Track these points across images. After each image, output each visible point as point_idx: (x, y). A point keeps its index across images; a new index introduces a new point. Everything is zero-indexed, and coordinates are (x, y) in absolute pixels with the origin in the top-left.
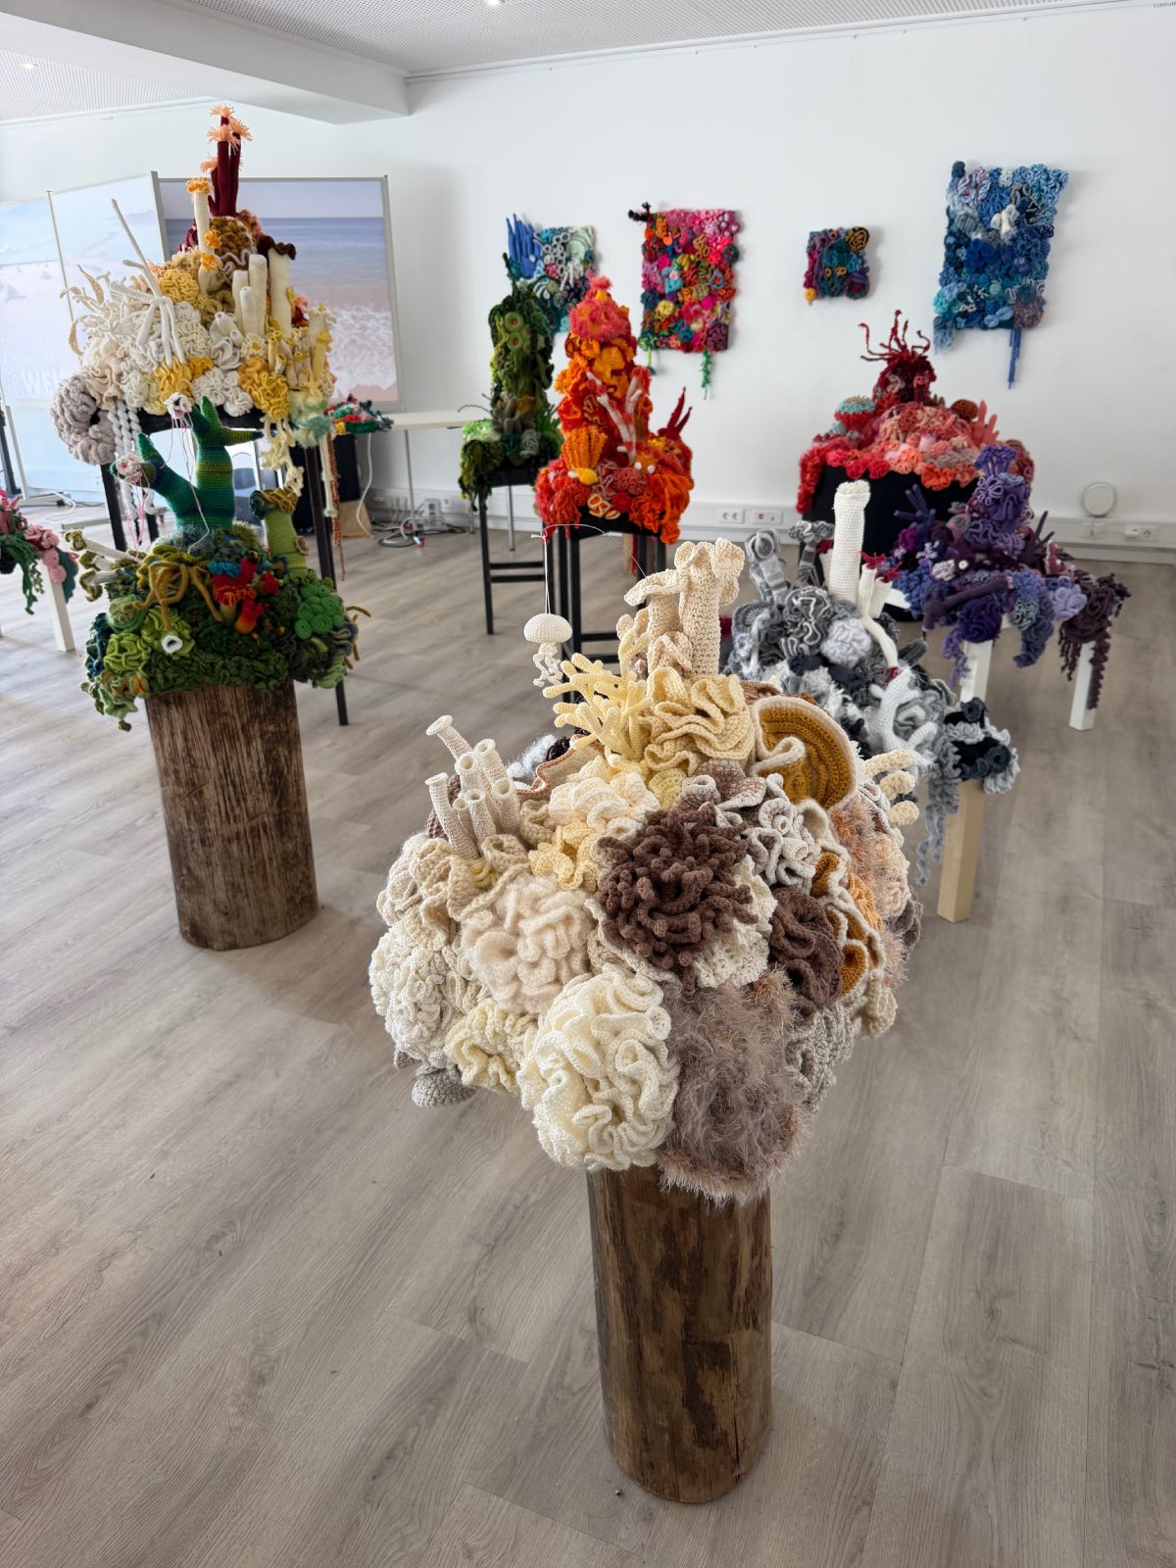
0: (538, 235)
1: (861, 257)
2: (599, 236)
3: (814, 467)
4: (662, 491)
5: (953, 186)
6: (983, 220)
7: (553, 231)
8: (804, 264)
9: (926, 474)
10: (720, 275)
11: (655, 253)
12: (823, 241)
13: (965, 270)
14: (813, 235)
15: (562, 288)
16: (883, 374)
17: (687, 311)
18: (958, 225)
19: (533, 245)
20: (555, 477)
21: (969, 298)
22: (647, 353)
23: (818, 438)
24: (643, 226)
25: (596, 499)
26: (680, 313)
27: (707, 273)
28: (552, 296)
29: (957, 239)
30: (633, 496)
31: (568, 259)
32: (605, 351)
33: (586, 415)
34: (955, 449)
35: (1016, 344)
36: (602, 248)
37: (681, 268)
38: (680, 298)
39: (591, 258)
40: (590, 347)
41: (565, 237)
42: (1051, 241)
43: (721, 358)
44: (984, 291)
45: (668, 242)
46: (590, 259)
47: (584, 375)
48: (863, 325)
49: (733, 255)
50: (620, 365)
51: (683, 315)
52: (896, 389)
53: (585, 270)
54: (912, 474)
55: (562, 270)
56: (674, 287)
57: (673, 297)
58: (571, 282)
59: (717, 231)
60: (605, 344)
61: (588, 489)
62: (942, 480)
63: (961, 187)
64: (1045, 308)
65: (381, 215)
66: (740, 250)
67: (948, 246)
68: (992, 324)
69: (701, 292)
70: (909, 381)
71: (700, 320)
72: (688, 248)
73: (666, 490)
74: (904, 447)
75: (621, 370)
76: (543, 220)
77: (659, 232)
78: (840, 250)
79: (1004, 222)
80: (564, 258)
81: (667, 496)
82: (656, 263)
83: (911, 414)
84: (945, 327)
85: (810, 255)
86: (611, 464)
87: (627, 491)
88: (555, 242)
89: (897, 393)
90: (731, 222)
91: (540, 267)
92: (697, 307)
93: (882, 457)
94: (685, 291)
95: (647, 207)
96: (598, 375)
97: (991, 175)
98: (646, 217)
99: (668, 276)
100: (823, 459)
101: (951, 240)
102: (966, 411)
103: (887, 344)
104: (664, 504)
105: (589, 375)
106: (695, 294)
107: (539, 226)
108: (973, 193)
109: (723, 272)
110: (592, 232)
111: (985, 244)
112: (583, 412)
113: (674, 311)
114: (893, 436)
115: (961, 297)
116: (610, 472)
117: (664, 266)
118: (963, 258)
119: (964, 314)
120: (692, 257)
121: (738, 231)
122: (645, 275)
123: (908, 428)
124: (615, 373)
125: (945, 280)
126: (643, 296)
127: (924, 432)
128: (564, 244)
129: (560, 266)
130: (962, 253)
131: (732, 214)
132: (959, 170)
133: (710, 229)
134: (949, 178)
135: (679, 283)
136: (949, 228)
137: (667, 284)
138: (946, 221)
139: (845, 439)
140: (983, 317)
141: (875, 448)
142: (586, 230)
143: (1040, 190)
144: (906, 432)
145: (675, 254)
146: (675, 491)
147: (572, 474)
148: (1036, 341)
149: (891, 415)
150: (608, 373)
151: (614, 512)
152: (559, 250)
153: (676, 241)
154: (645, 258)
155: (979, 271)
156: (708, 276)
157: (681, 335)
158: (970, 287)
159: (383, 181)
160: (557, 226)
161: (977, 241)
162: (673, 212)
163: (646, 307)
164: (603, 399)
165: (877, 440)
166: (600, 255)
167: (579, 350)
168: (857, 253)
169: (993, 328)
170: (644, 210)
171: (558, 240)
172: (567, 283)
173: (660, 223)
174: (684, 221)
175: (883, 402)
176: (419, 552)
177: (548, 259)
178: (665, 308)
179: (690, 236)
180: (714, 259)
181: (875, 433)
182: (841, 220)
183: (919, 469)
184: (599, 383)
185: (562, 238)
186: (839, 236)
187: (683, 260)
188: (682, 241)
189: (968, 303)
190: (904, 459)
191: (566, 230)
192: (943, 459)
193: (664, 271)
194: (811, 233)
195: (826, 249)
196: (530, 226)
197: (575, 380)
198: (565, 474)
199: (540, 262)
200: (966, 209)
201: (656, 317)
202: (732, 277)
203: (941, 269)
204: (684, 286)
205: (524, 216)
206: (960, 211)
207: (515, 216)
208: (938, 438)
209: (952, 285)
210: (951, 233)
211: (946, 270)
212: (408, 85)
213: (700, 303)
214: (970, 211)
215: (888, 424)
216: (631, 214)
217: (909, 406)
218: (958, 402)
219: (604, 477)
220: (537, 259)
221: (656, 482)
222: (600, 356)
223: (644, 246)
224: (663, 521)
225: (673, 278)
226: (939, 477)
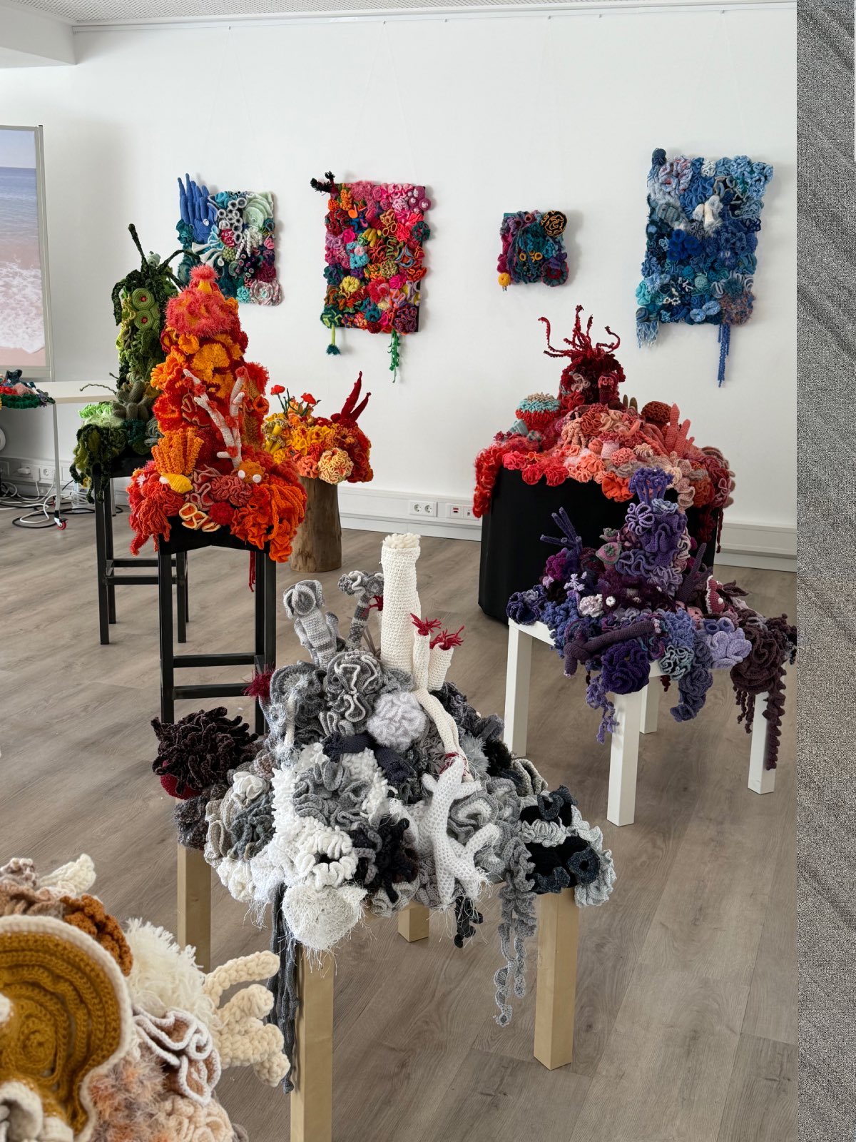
0: (213, 198)
1: (558, 243)
2: (280, 203)
3: (490, 468)
4: (269, 504)
5: (654, 174)
6: (685, 210)
7: (230, 195)
8: (498, 247)
9: (607, 484)
10: (408, 254)
11: (339, 225)
12: (518, 223)
13: (668, 261)
14: (507, 217)
15: (237, 257)
16: (566, 372)
17: (374, 288)
18: (659, 214)
19: (207, 208)
20: (145, 482)
21: (673, 290)
22: (331, 331)
23: (500, 437)
24: (327, 196)
25: (190, 509)
26: (366, 291)
27: (395, 250)
28: (227, 263)
29: (659, 229)
30: (234, 507)
31: (246, 226)
32: (206, 347)
33: (184, 415)
34: (639, 458)
35: (725, 340)
36: (282, 216)
37: (367, 243)
38: (367, 275)
39: (270, 226)
40: (187, 342)
41: (241, 203)
42: (758, 235)
43: (410, 340)
44: (689, 284)
45: (353, 215)
46: (270, 227)
47: (180, 372)
48: (543, 319)
49: (424, 233)
50: (225, 363)
51: (369, 293)
52: (581, 389)
53: (264, 239)
54: (592, 482)
55: (238, 237)
56: (360, 263)
57: (359, 273)
58: (248, 250)
59: (406, 207)
60: (205, 340)
61: (181, 498)
62: (625, 491)
63: (662, 175)
64: (754, 303)
65: (33, 166)
66: (430, 227)
67: (650, 235)
68: (698, 318)
69: (388, 270)
70: (594, 381)
71: (388, 299)
72: (375, 223)
73: (273, 502)
74: (585, 452)
75: (225, 369)
76: (219, 181)
77: (343, 204)
78: (535, 235)
79: (708, 213)
80: (240, 225)
81: (275, 508)
82: (341, 236)
83: (594, 417)
84: (648, 320)
85: (504, 238)
86: (210, 471)
87: (227, 501)
88: (230, 207)
89: (581, 393)
90: (421, 198)
91: (215, 232)
92: (384, 285)
93: (562, 462)
94: (372, 268)
95: (330, 176)
96: (196, 373)
97: (693, 164)
98: (327, 186)
99: (352, 251)
100: (499, 461)
101: (653, 229)
102: (658, 415)
103: (571, 340)
104: (271, 518)
105: (186, 372)
106: (382, 272)
107: (215, 188)
108: (674, 182)
109: (412, 250)
110: (272, 199)
111: (688, 234)
112: (181, 411)
113: (360, 288)
114: (575, 440)
115: (665, 289)
116: (209, 480)
117: (349, 240)
118: (666, 249)
119: (668, 307)
120: (379, 233)
121: (428, 208)
122: (328, 249)
123: (590, 432)
124: (217, 371)
125: (647, 271)
126: (326, 270)
127: (605, 437)
128: (239, 210)
129: (236, 233)
130: (664, 243)
131: (422, 190)
132: (659, 158)
133: (398, 204)
134: (650, 166)
135: (365, 260)
136: (650, 217)
137: (352, 260)
138: (647, 210)
139: (524, 440)
140: (689, 311)
141: (556, 452)
142: (266, 197)
143: (744, 182)
144: (588, 437)
145: (361, 229)
146: (283, 504)
147: (163, 480)
148: (744, 337)
149: (573, 417)
150: (209, 372)
151: (212, 524)
152: (235, 216)
153: (361, 214)
154: (329, 231)
155: (683, 262)
156: (396, 254)
157: (368, 314)
158: (674, 279)
159: (38, 131)
160: (234, 190)
161: (679, 231)
162: (359, 184)
163: (329, 282)
164: (202, 400)
165: (560, 443)
166: (281, 224)
167: (176, 344)
168: (554, 239)
169: (699, 323)
170: (327, 180)
171: (233, 205)
172: (244, 251)
173: (344, 195)
174: (371, 194)
175: (567, 401)
176: (58, 535)
177: (223, 224)
178: (350, 285)
179: (377, 210)
180: (402, 236)
181: (558, 435)
182: (538, 202)
183: (600, 477)
184: (197, 381)
185: (239, 203)
186: (535, 219)
187: (369, 235)
188: (368, 215)
189: (672, 296)
190: (583, 466)
191: (244, 195)
192: (625, 468)
193: (349, 246)
194: (505, 215)
195: (520, 232)
196: (205, 188)
197: (171, 377)
198: (157, 478)
199: (214, 226)
200: (668, 197)
201: (341, 293)
202: (422, 255)
203: (644, 259)
204: (371, 262)
205: (199, 176)
206: (662, 200)
207: (188, 176)
208: (622, 445)
209: (654, 276)
210: (652, 222)
211: (649, 260)
212: (75, 33)
213: (387, 281)
214: (672, 201)
215: (570, 426)
216: (314, 183)
217: (592, 408)
218: (651, 404)
219: (200, 485)
220: (211, 224)
221: (262, 494)
222: (200, 351)
223: (328, 218)
224: (271, 537)
225: (358, 254)
226: (621, 488)
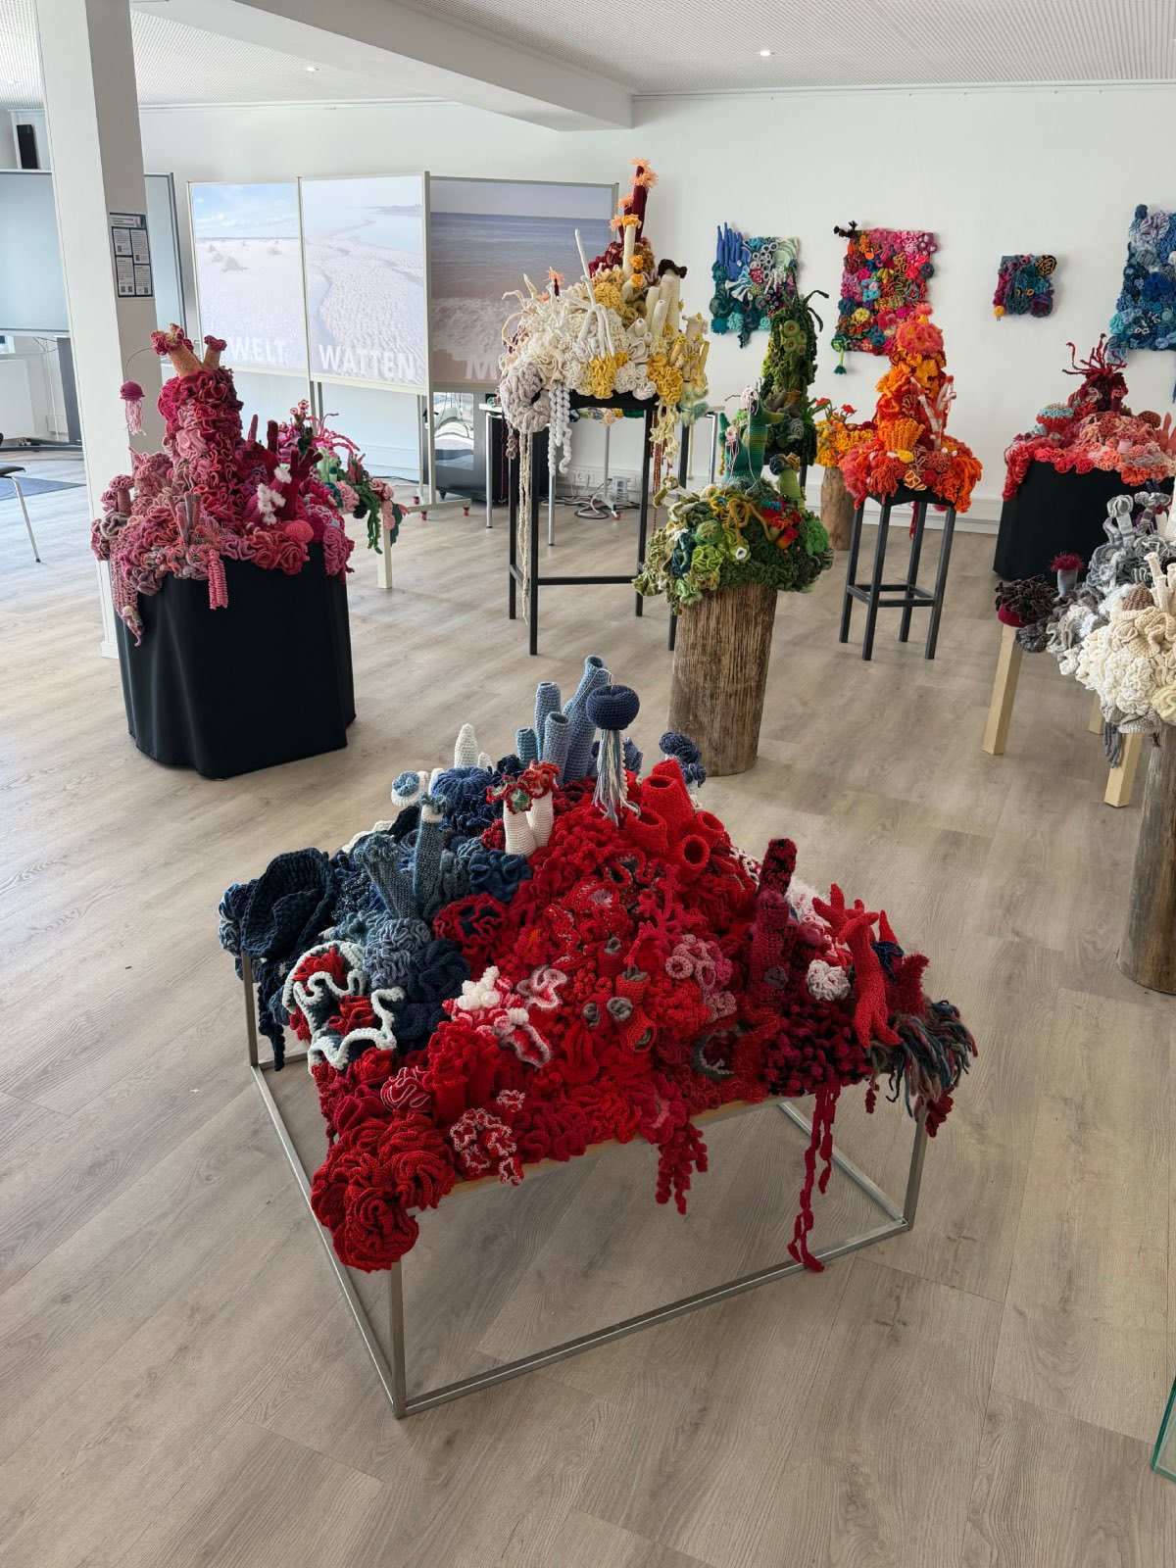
0: (747, 243)
1: (1047, 281)
2: (803, 247)
3: (1024, 461)
4: (963, 471)
5: (1135, 226)
6: (1161, 256)
7: (761, 240)
8: (994, 283)
9: (1125, 473)
10: (916, 289)
11: (856, 265)
12: (1015, 265)
13: (1141, 298)
14: (1005, 260)
15: (766, 292)
16: (1084, 386)
17: (882, 318)
18: (1138, 258)
19: (741, 252)
20: (874, 457)
21: (1143, 322)
22: (839, 354)
23: (1019, 438)
24: (846, 241)
25: (911, 475)
26: (875, 320)
27: (904, 286)
28: (755, 298)
29: (1135, 271)
30: (938, 473)
31: (773, 266)
32: (926, 362)
33: (904, 410)
34: (1149, 452)
36: (804, 258)
37: (880, 280)
38: (876, 307)
39: (795, 266)
40: (914, 358)
41: (774, 247)
44: (1157, 317)
45: (870, 257)
46: (794, 268)
47: (908, 379)
48: (1070, 344)
49: (929, 271)
50: (935, 374)
51: (878, 321)
52: (1095, 400)
53: (788, 277)
54: (1114, 471)
55: (767, 275)
56: (872, 297)
57: (870, 305)
58: (775, 287)
59: (916, 250)
60: (926, 357)
61: (906, 466)
62: (1140, 478)
63: (1143, 227)
66: (935, 268)
67: (1127, 276)
68: (1162, 346)
69: (897, 302)
70: (1106, 393)
71: (893, 327)
72: (888, 263)
73: (966, 470)
74: (1105, 449)
75: (935, 377)
76: (752, 228)
77: (863, 248)
78: (1030, 275)
80: (770, 265)
81: (967, 475)
82: (856, 275)
83: (1110, 421)
84: (1119, 346)
85: (1001, 276)
86: (922, 449)
87: (934, 469)
88: (764, 251)
89: (1095, 403)
90: (929, 243)
91: (746, 271)
92: (892, 315)
93: (1085, 456)
94: (881, 301)
95: (854, 225)
96: (918, 380)
97: (1170, 218)
98: (852, 234)
99: (867, 287)
100: (1032, 456)
101: (1130, 271)
102: (1150, 418)
103: (1088, 361)
104: (963, 481)
105: (913, 379)
106: (891, 304)
107: (747, 235)
108: (1154, 233)
109: (919, 287)
110: (796, 243)
111: (1162, 277)
112: (901, 407)
113: (870, 318)
114: (1094, 439)
115: (1136, 321)
116: (923, 454)
117: (864, 278)
118: (1140, 288)
119: (1138, 336)
120: (892, 272)
121: (935, 251)
122: (844, 285)
123: (1107, 433)
124: (930, 379)
125: (1122, 306)
126: (841, 303)
127: (1123, 437)
128: (770, 252)
129: (766, 272)
130: (1140, 283)
131: (931, 236)
132: (1141, 212)
133: (910, 248)
134: (1132, 218)
135: (878, 293)
136: (1129, 261)
137: (865, 294)
138: (1126, 255)
140: (1155, 339)
141: (1076, 449)
142: (793, 242)
144: (1104, 437)
145: (875, 268)
146: (972, 472)
147: (891, 455)
149: (1092, 421)
150: (926, 379)
151: (922, 485)
152: (766, 258)
153: (877, 256)
154: (846, 269)
155: (1154, 299)
156: (905, 289)
157: (875, 340)
158: (1145, 313)
159: (616, 188)
160: (765, 236)
161: (1155, 273)
162: (876, 231)
163: (842, 313)
164: (922, 398)
165: (1077, 442)
166: (803, 264)
167: (904, 360)
168: (1045, 278)
169: (1161, 350)
170: (850, 228)
171: (766, 249)
172: (771, 288)
173: (863, 240)
174: (887, 239)
175: (1082, 410)
177: (754, 265)
178: (861, 315)
179: (890, 253)
180: (911, 274)
181: (1075, 436)
182: (1032, 247)
183: (1120, 467)
184: (919, 386)
185: (769, 246)
186: (1029, 262)
187: (883, 274)
188: (883, 257)
189: (1142, 327)
190: (1106, 458)
191: (774, 240)
192: (1140, 461)
193: (864, 283)
194: (1004, 257)
195: (1018, 272)
196: (739, 234)
197: (900, 383)
198: (885, 454)
199: (746, 266)
200: (1146, 245)
201: (852, 322)
202: (926, 291)
203: (1119, 296)
204: (881, 297)
205: (733, 224)
206: (1141, 247)
207: (726, 224)
208: (1135, 443)
209: (1129, 310)
210: (1130, 266)
211: (1124, 297)
212: (634, 101)
213: (894, 312)
214: (1150, 248)
215: (1089, 428)
216: (837, 230)
217: (1107, 415)
218: (1145, 412)
219: (918, 458)
220: (743, 264)
221: (959, 464)
222: (920, 366)
223: (846, 258)
224: (960, 495)
225: (872, 290)
226: (1136, 475)
